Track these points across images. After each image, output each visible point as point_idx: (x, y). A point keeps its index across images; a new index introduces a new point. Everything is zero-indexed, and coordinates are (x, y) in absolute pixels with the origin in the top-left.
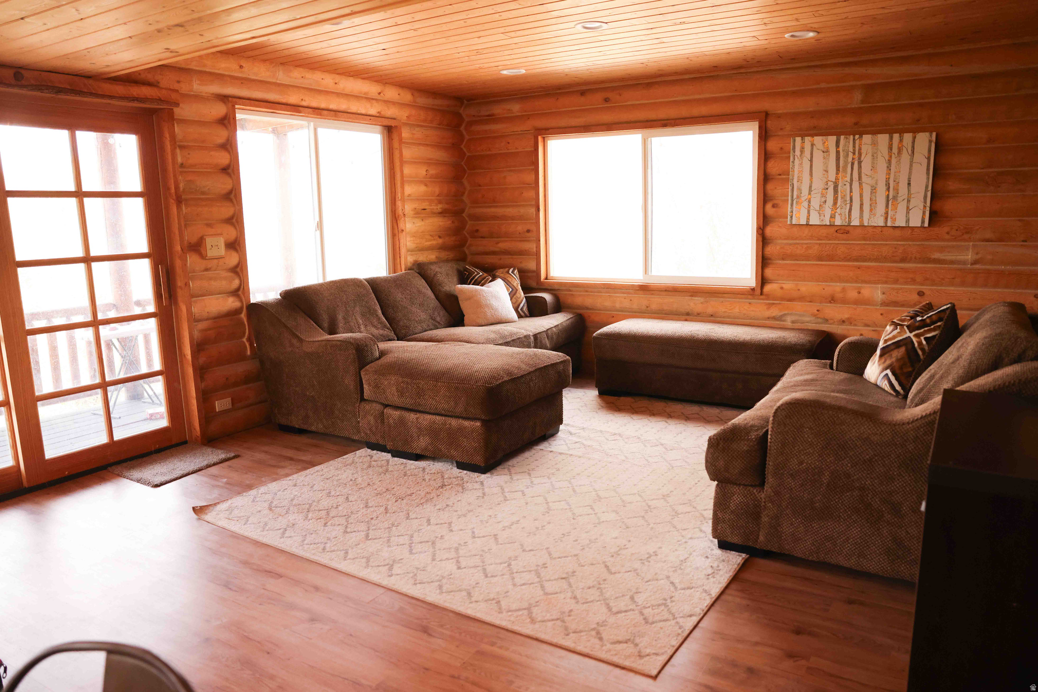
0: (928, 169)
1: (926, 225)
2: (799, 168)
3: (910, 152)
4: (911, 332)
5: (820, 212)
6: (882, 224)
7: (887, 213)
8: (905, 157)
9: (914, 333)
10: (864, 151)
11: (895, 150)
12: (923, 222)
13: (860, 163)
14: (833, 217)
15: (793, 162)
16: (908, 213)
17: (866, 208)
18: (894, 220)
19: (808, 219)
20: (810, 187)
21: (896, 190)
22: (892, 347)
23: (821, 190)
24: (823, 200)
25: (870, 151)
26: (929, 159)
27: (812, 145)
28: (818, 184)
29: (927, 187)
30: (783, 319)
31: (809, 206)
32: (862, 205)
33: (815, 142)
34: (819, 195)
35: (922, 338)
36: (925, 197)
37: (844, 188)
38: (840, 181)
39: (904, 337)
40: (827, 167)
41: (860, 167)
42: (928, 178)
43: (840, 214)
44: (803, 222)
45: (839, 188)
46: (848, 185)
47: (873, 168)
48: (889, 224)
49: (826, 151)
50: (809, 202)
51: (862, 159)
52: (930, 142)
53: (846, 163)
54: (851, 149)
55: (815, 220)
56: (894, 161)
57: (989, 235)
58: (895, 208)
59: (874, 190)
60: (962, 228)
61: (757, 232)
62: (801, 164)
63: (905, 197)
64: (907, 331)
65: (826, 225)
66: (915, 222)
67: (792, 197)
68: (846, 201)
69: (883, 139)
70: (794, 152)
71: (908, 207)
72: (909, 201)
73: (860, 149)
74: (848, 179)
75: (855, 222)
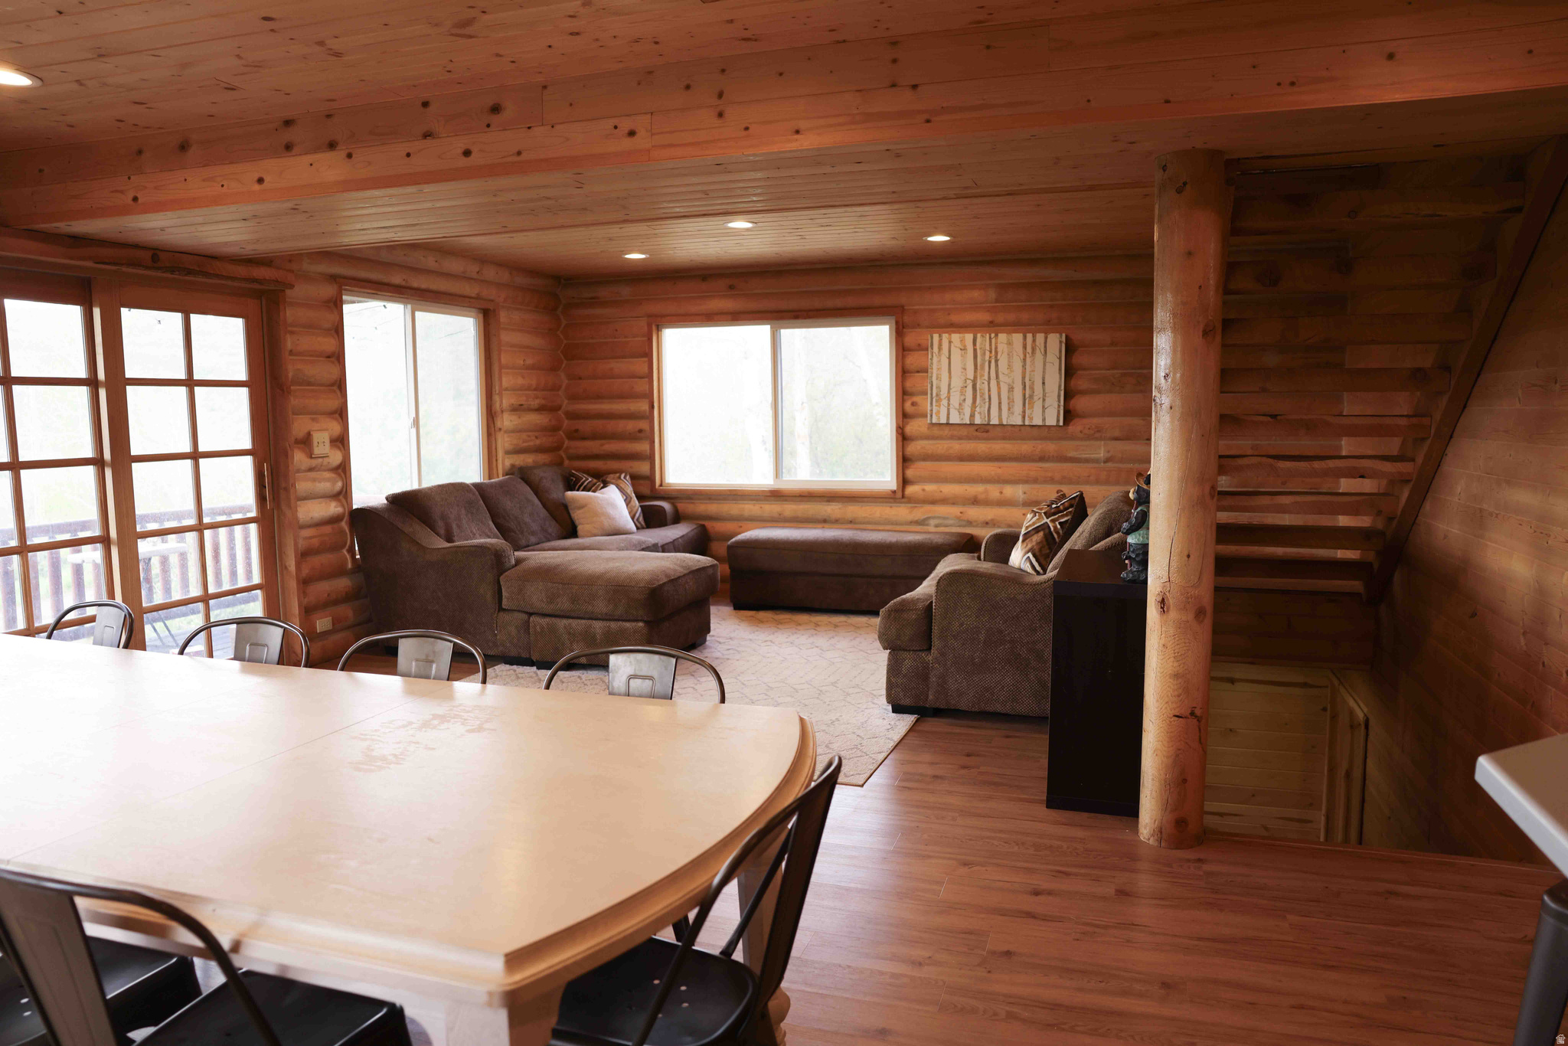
0: (1060, 369)
1: (1061, 423)
2: (938, 363)
3: (1043, 350)
4: (1047, 518)
5: (960, 410)
6: (1020, 423)
7: (1024, 412)
8: (1039, 356)
9: (1050, 519)
10: (1000, 349)
11: (1029, 349)
12: (1058, 421)
13: (997, 361)
14: (972, 416)
15: (932, 359)
16: (1044, 412)
17: (1005, 407)
18: (1031, 419)
19: (948, 418)
20: (949, 385)
21: (1032, 388)
22: (1033, 532)
23: (960, 388)
24: (963, 398)
25: (1006, 350)
26: (1060, 358)
27: (950, 342)
28: (957, 383)
29: (1060, 386)
30: (926, 522)
31: (949, 405)
32: (1000, 403)
33: (952, 340)
34: (958, 393)
35: (1057, 523)
36: (1059, 396)
37: (982, 385)
38: (978, 380)
39: (1042, 523)
40: (965, 364)
41: (997, 365)
42: (1061, 378)
43: (980, 413)
44: (943, 421)
45: (978, 386)
46: (986, 383)
47: (1010, 367)
48: (1027, 423)
49: (964, 349)
50: (949, 400)
51: (999, 357)
52: (1061, 342)
53: (983, 360)
54: (988, 348)
55: (955, 419)
56: (1028, 360)
57: (1117, 433)
58: (1032, 407)
59: (1011, 389)
60: (1093, 427)
61: (897, 431)
62: (939, 361)
63: (1041, 396)
64: (1045, 517)
65: (966, 424)
66: (1051, 421)
67: (932, 394)
68: (985, 399)
69: (1017, 338)
70: (932, 349)
71: (1043, 407)
72: (1044, 400)
73: (996, 348)
74: (986, 377)
75: (995, 421)
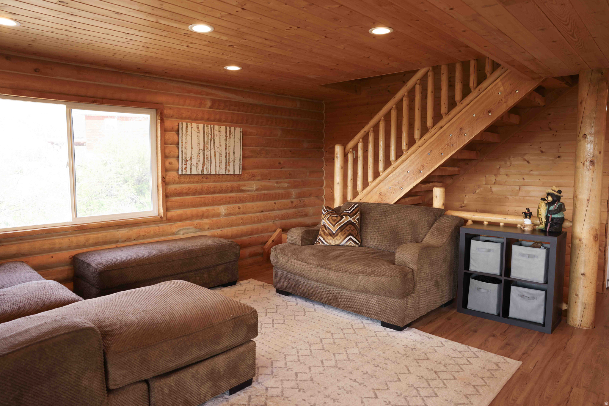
0: (240, 146)
1: (241, 173)
2: (185, 139)
3: (234, 137)
4: (351, 218)
5: (197, 167)
6: (224, 173)
7: (226, 167)
8: (232, 139)
10: (215, 134)
11: (228, 135)
12: (240, 172)
13: (214, 140)
14: (203, 171)
15: (182, 137)
16: (234, 167)
17: (218, 165)
18: (229, 171)
19: (191, 172)
20: (191, 153)
21: (229, 155)
23: (197, 154)
24: (198, 160)
25: (218, 134)
26: (240, 140)
27: (192, 128)
28: (195, 151)
29: (240, 154)
30: (178, 233)
31: (191, 164)
32: (216, 163)
33: (193, 127)
34: (196, 157)
35: (356, 220)
36: (240, 159)
37: (207, 152)
38: (206, 150)
39: (348, 220)
40: (199, 141)
41: (214, 143)
42: (241, 150)
43: (206, 168)
44: (188, 173)
45: (206, 154)
46: (209, 152)
47: (220, 144)
48: (227, 173)
49: (199, 132)
50: (191, 161)
51: (215, 138)
52: (241, 132)
53: (208, 139)
54: (210, 133)
55: (194, 172)
56: (228, 140)
57: (259, 178)
58: (229, 165)
59: (221, 155)
60: (251, 174)
61: (162, 180)
62: (186, 138)
63: (233, 159)
64: (349, 218)
65: (200, 175)
66: (237, 172)
67: (182, 158)
68: (208, 161)
69: (223, 128)
70: (182, 131)
71: (234, 164)
72: (234, 161)
73: (214, 133)
74: (209, 149)
75: (213, 173)
